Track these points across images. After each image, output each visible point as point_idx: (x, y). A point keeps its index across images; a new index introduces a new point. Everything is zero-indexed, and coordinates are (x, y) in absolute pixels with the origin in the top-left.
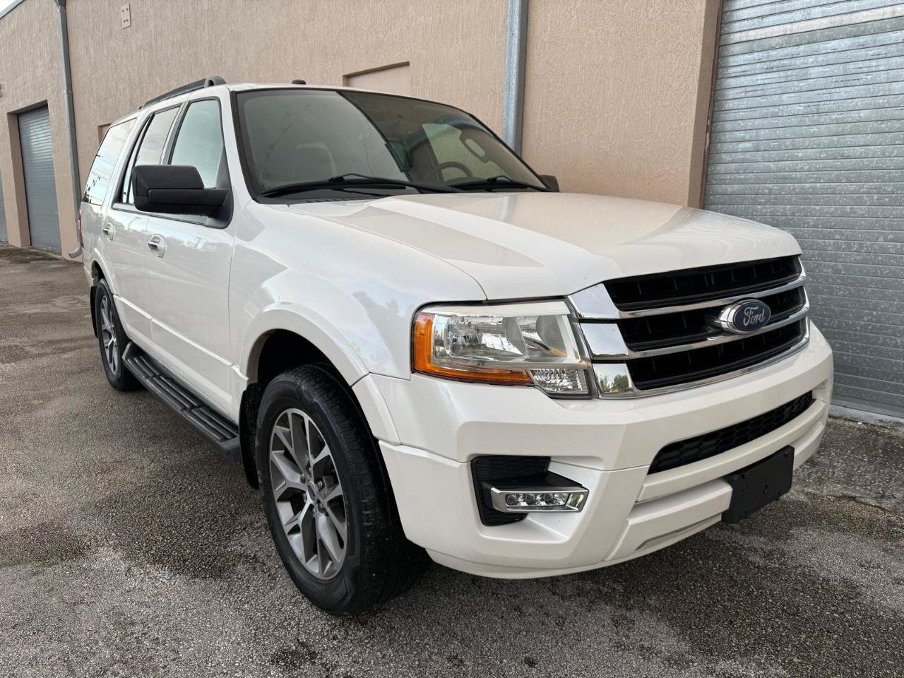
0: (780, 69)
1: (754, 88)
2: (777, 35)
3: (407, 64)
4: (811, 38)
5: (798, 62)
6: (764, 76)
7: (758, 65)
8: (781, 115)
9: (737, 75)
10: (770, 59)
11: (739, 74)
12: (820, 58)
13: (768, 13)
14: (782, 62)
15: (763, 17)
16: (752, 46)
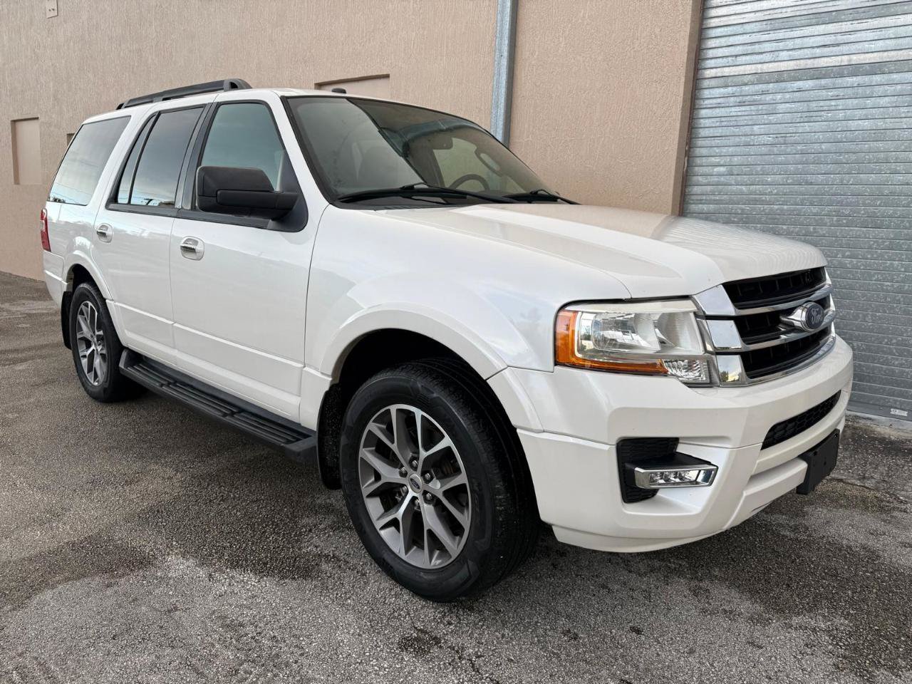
0: (752, 103)
1: (728, 119)
2: (749, 72)
3: (387, 76)
4: (779, 77)
5: (768, 98)
6: (737, 109)
7: (732, 99)
8: (752, 144)
9: (712, 106)
10: (743, 94)
11: (714, 106)
12: (788, 96)
13: (741, 53)
14: (754, 97)
15: (736, 56)
16: (725, 81)
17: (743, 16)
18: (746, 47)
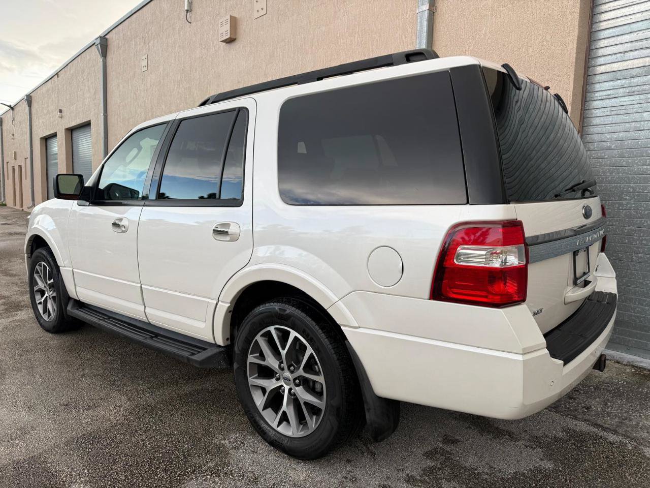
0: (641, 93)
1: (618, 108)
2: (637, 66)
6: (627, 98)
7: (621, 90)
8: (642, 129)
9: (602, 98)
10: (631, 85)
11: (605, 97)
13: (629, 50)
14: (642, 87)
15: (624, 52)
16: (615, 75)
17: (630, 17)
18: (633, 44)
